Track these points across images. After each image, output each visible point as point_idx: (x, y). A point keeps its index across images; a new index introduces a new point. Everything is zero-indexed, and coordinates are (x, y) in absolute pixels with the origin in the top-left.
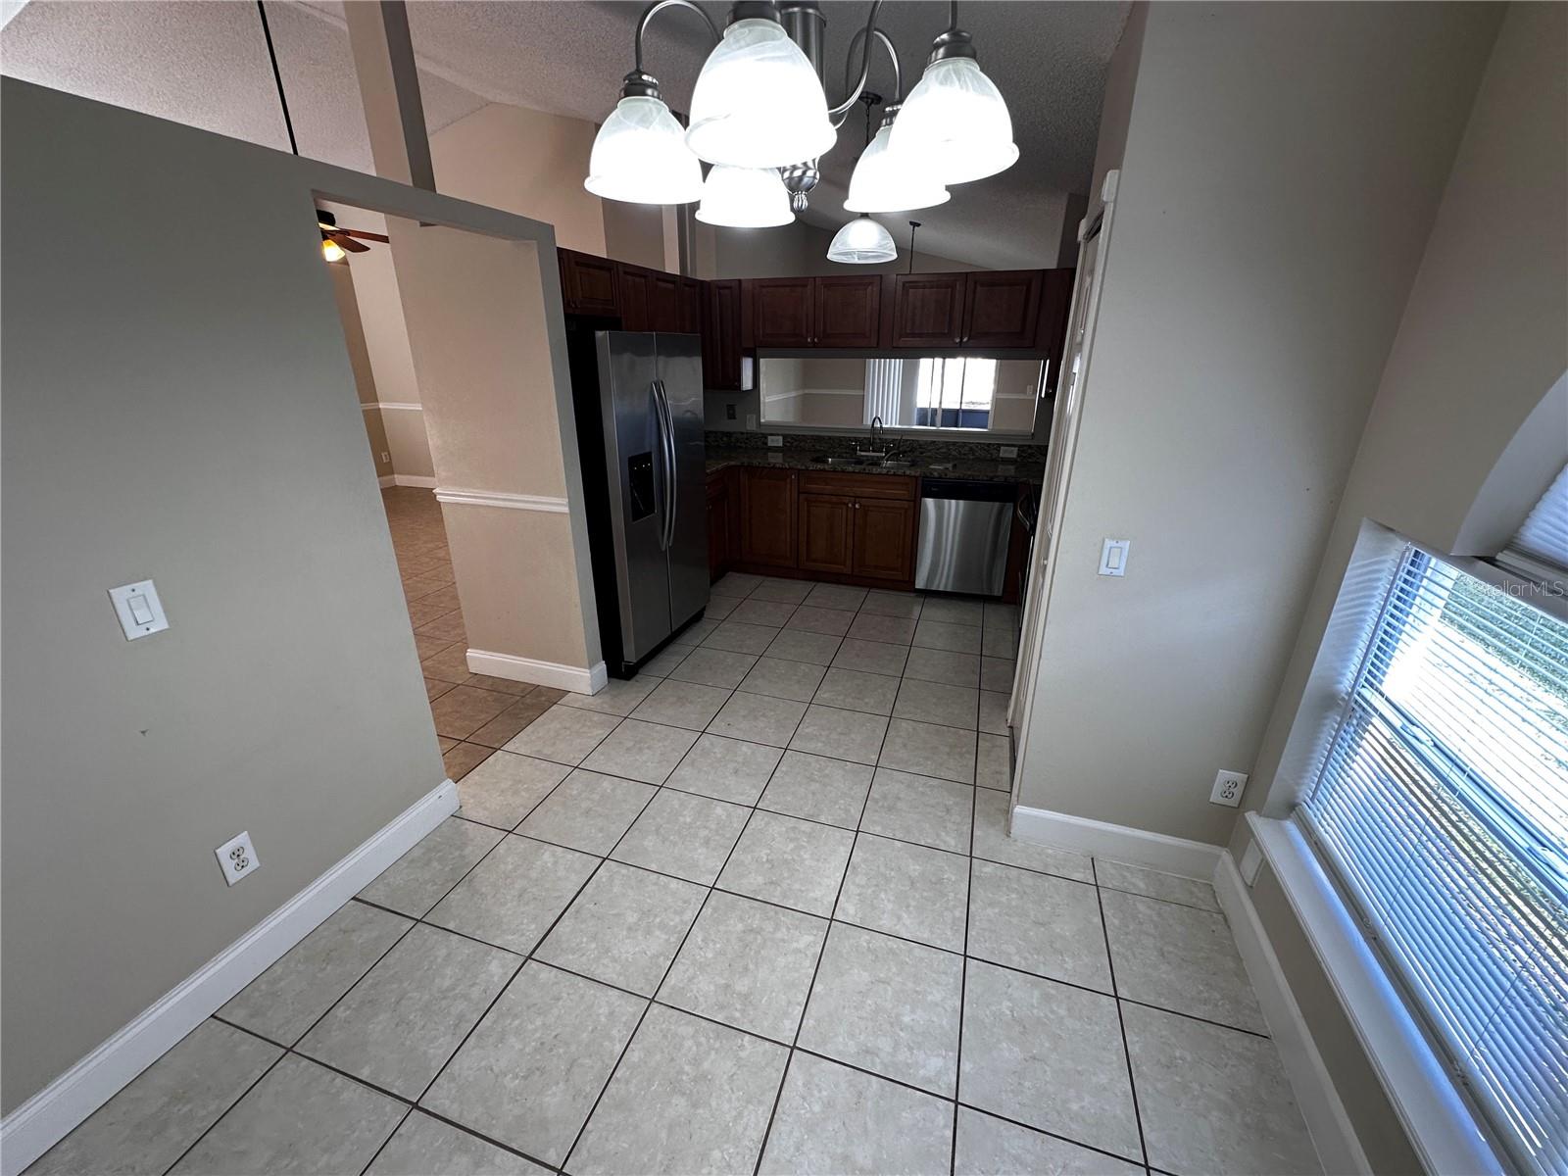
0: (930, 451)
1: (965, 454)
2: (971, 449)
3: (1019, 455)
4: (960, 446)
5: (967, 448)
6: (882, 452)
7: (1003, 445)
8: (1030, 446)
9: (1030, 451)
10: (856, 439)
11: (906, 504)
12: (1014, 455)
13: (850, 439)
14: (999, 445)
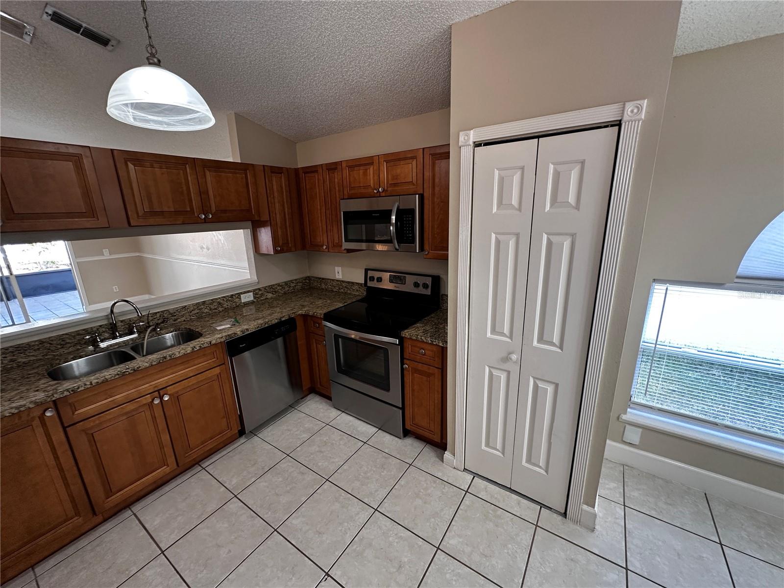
0: (183, 316)
1: (216, 309)
2: (220, 303)
3: (255, 298)
4: (211, 304)
5: (215, 304)
6: (132, 333)
7: (242, 293)
8: (259, 289)
9: (260, 292)
10: (87, 331)
11: (217, 371)
12: (252, 298)
13: (78, 333)
14: (239, 294)
